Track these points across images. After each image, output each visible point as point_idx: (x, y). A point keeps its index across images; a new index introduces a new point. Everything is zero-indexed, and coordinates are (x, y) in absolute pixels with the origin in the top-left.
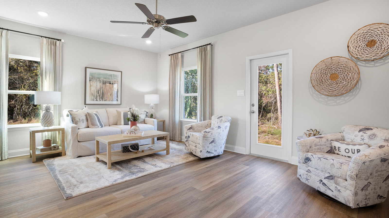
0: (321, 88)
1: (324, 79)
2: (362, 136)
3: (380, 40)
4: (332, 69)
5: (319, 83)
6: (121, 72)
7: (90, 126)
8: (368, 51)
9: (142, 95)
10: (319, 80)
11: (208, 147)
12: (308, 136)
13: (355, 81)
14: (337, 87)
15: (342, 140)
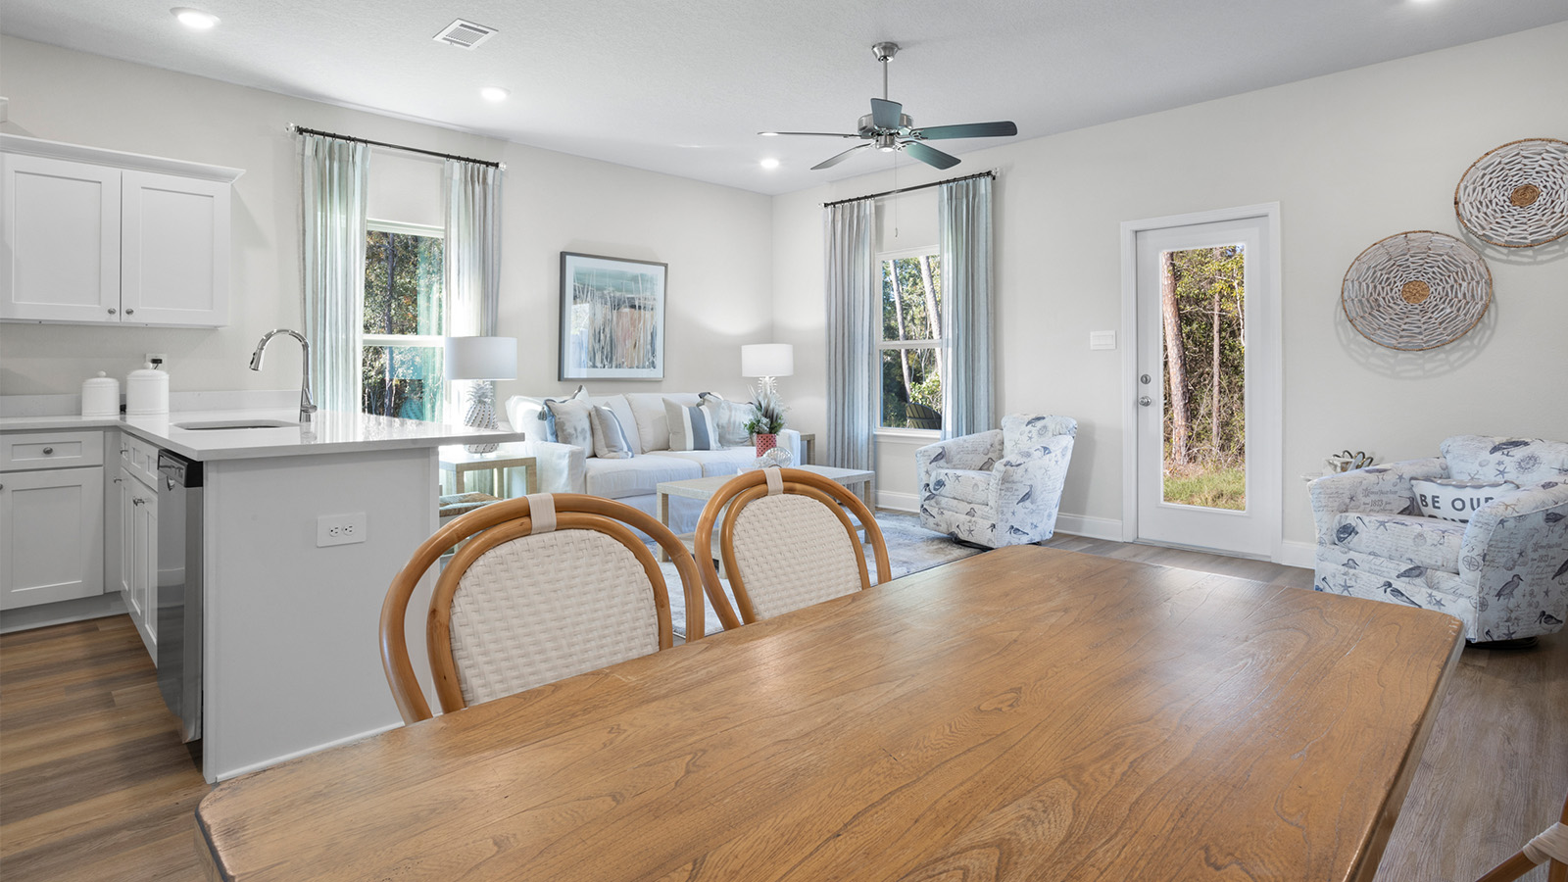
0: (1376, 326)
1: (1384, 298)
2: (1500, 463)
3: (1549, 188)
4: (1409, 267)
5: (1368, 311)
6: (666, 266)
7: (602, 449)
8: (1516, 217)
9: (733, 349)
10: (1368, 301)
11: (1013, 513)
12: (1339, 469)
13: (1479, 306)
14: (1424, 323)
15: (1444, 476)
